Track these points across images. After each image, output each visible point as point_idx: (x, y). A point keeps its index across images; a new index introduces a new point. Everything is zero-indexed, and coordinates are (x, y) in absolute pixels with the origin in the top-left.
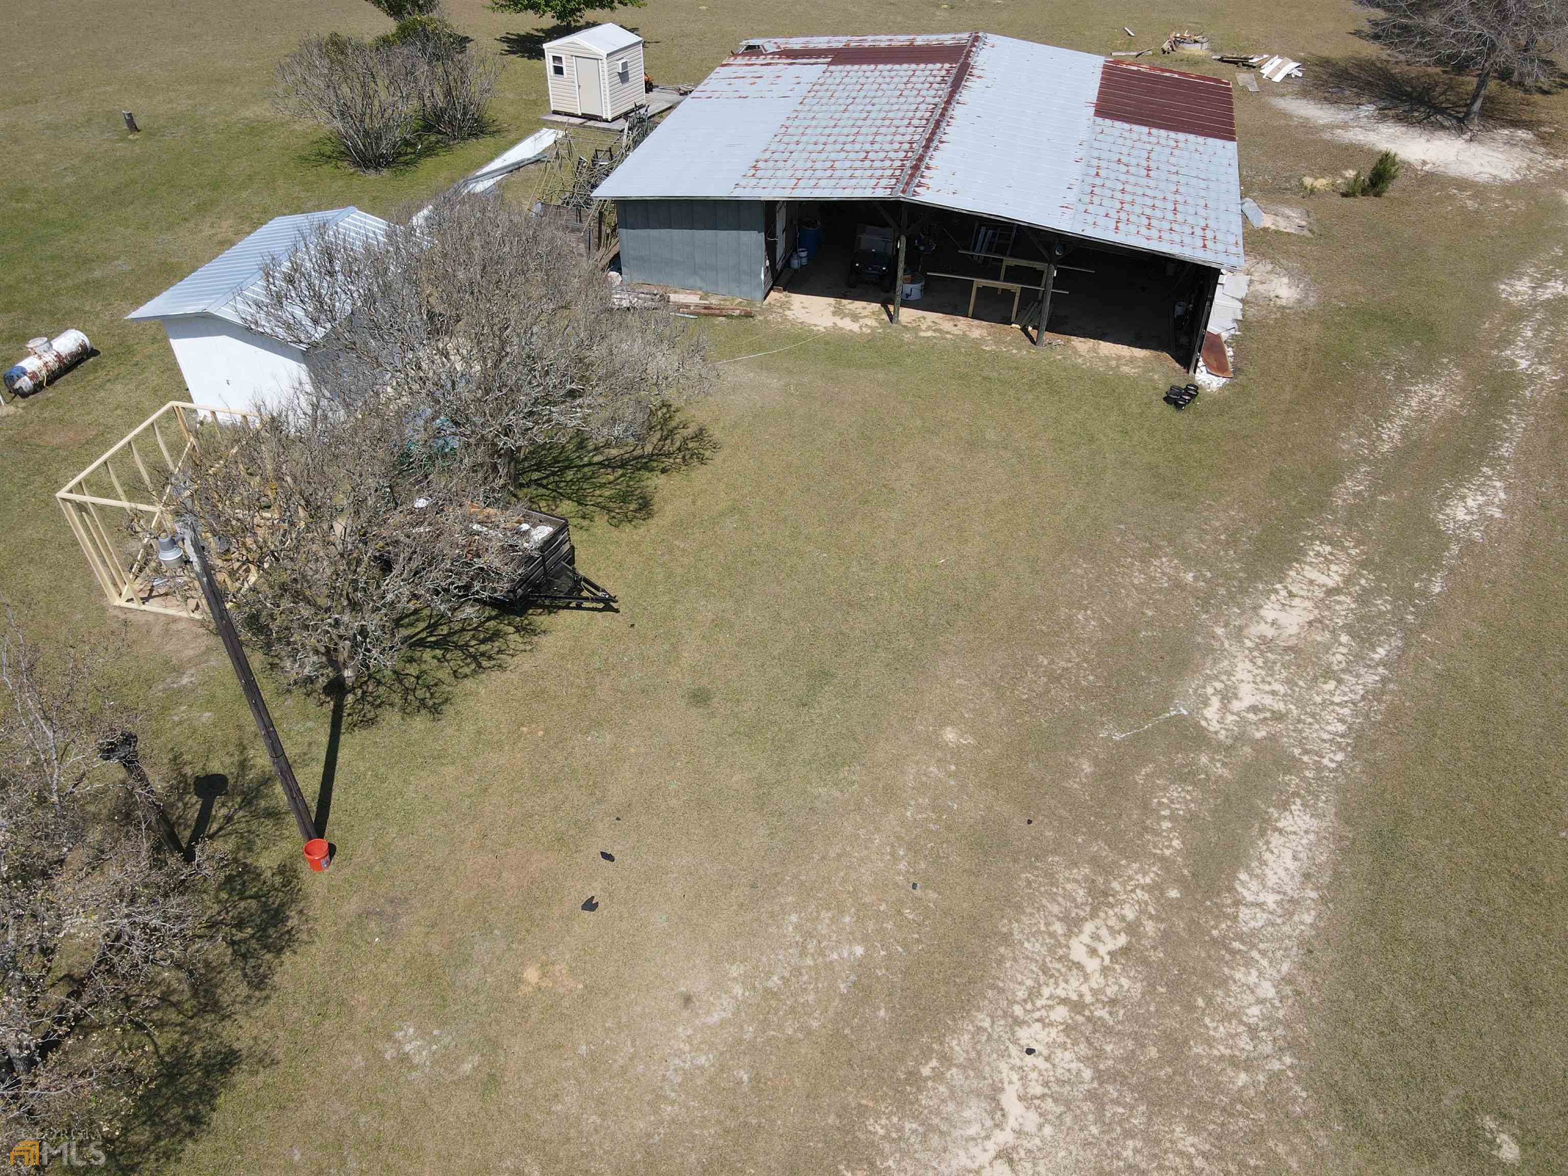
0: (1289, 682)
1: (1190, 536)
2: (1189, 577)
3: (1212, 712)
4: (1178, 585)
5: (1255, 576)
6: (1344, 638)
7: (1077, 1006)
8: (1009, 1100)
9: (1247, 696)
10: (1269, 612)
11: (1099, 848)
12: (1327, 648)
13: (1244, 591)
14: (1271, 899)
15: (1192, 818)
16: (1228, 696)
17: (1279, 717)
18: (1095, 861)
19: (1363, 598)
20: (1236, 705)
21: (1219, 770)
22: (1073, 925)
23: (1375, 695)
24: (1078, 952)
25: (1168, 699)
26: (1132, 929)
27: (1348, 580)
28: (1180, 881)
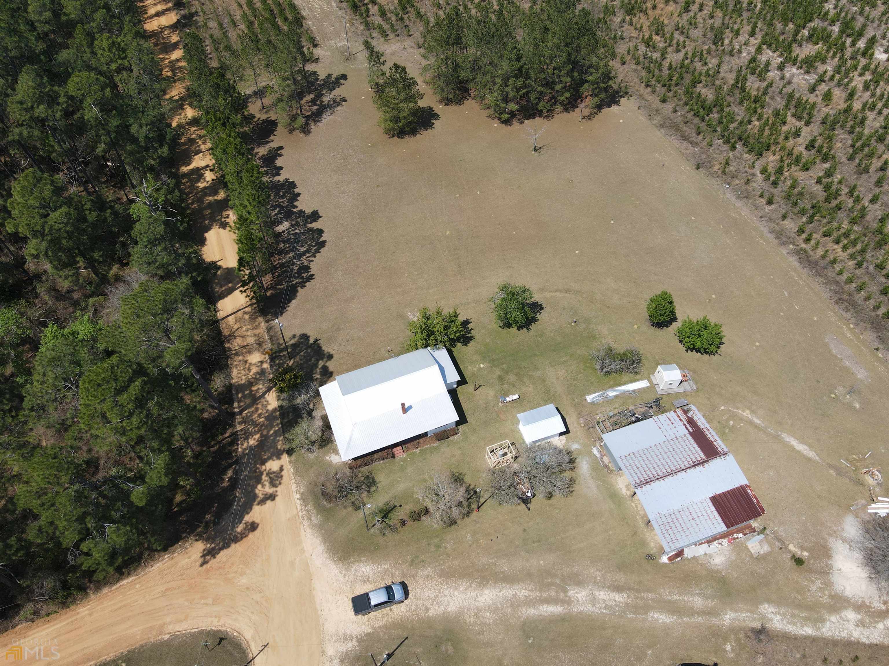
0: (586, 600)
1: (609, 575)
2: (599, 578)
3: (572, 592)
4: (595, 578)
5: (609, 587)
6: (604, 605)
7: (516, 594)
8: (502, 592)
9: (579, 596)
10: (601, 593)
11: (538, 588)
12: (599, 603)
13: (603, 587)
14: (545, 609)
15: (551, 596)
16: (577, 593)
17: (578, 601)
18: (536, 588)
19: (616, 606)
20: (576, 595)
21: (561, 597)
22: (526, 589)
23: (592, 612)
24: (523, 591)
25: (569, 585)
26: (530, 596)
27: (620, 602)
28: (540, 599)
